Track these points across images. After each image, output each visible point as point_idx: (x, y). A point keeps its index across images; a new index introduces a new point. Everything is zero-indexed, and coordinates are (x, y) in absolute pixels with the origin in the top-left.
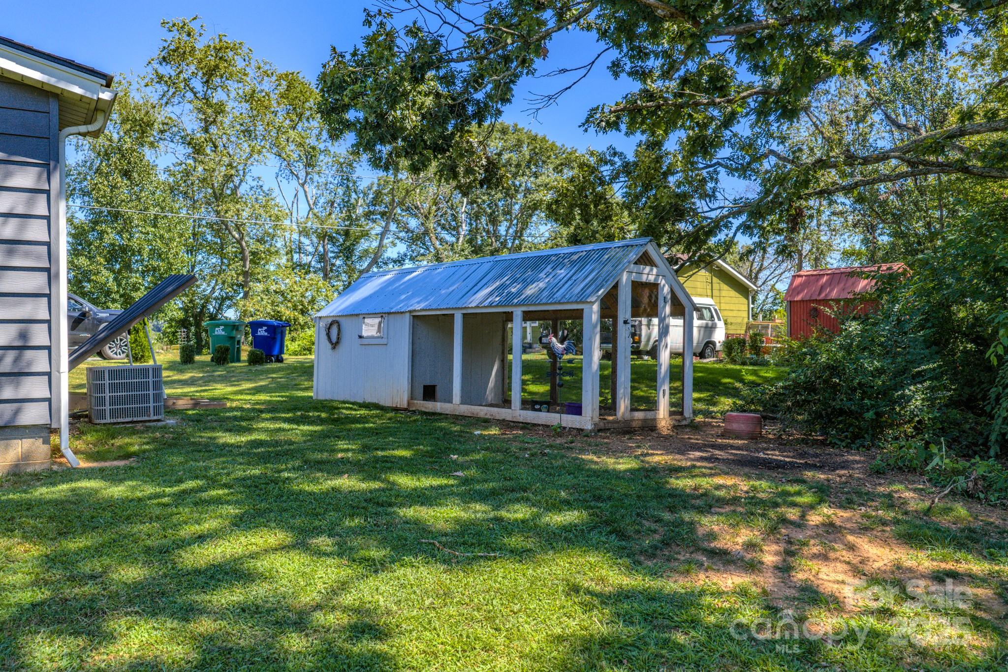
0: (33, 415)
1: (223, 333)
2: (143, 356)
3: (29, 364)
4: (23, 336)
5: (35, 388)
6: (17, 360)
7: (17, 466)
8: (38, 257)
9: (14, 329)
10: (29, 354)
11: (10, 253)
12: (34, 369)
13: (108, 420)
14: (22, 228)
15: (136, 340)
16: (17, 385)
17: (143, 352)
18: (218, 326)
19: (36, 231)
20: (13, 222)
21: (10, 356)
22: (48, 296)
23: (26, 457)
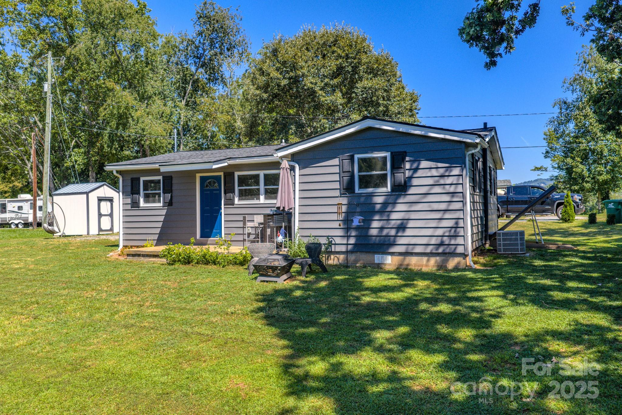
0: (460, 250)
1: (613, 207)
2: (569, 220)
3: (458, 233)
4: (457, 223)
5: (460, 241)
6: (455, 231)
7: (456, 266)
8: (460, 197)
9: (454, 221)
10: (458, 229)
11: (453, 196)
12: (460, 235)
13: (502, 253)
14: (456, 188)
15: (565, 211)
16: (456, 239)
17: (569, 217)
18: (610, 203)
19: (460, 189)
20: (453, 186)
21: (453, 230)
22: (463, 210)
23: (459, 263)
